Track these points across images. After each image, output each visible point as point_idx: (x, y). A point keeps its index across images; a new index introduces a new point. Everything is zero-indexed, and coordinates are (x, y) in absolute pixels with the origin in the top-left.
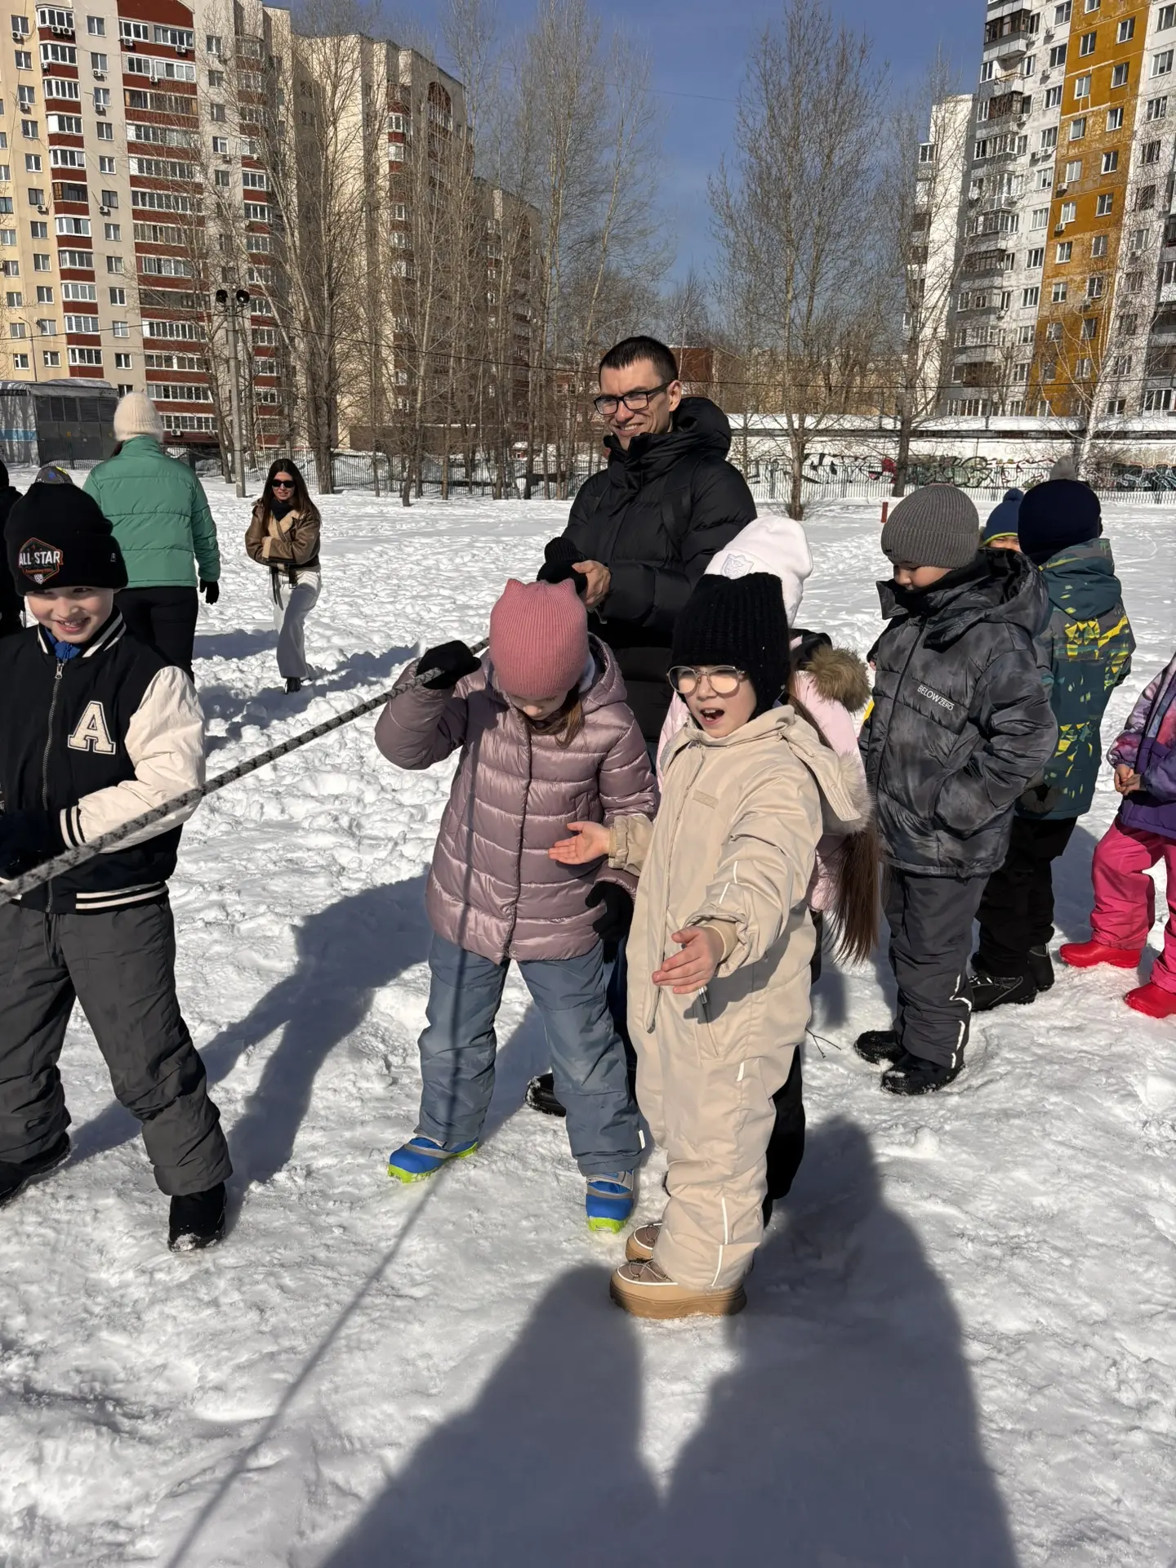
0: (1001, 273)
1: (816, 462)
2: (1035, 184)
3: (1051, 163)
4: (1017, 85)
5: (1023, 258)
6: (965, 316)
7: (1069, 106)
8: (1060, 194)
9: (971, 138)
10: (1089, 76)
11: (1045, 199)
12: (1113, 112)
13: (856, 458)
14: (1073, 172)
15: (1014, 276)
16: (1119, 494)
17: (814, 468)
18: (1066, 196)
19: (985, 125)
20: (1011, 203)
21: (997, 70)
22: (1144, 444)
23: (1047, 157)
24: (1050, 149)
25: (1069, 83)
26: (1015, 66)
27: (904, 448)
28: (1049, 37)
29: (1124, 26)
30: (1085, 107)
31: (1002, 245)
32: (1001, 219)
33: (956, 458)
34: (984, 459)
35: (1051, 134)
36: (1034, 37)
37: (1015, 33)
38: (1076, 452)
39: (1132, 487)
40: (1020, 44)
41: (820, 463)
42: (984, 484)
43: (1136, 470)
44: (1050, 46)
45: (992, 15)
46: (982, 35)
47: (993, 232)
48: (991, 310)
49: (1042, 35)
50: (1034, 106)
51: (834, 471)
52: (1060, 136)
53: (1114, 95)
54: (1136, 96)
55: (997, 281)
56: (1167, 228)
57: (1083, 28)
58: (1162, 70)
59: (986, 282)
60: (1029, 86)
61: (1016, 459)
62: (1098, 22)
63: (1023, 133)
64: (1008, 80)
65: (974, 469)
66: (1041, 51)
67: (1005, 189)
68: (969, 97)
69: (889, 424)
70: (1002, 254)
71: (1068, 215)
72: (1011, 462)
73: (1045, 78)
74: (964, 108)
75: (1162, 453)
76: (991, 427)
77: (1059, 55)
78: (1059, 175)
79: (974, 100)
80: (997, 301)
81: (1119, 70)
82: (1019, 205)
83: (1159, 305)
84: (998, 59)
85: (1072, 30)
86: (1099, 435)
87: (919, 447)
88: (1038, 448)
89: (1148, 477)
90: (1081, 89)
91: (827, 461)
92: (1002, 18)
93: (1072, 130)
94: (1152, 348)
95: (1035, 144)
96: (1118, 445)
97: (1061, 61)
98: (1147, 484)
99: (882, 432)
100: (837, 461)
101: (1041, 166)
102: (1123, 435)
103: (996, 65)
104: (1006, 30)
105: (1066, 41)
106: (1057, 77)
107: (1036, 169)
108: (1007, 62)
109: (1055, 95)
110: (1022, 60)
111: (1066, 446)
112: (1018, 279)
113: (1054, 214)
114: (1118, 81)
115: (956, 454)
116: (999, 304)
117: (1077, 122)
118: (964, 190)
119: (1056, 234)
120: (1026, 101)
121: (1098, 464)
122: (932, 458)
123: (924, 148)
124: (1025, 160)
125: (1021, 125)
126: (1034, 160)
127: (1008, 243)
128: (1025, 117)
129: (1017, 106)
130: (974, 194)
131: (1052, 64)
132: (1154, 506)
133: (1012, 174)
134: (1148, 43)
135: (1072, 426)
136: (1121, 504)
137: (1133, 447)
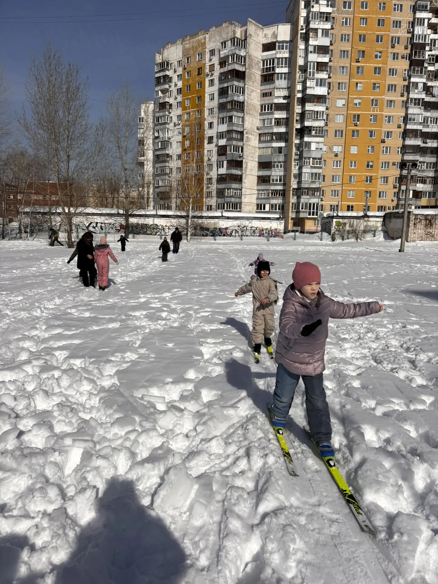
0: (168, 162)
1: (95, 226)
2: (176, 133)
3: (180, 126)
4: (167, 100)
5: (175, 157)
6: (158, 175)
7: (184, 108)
8: (184, 137)
9: (154, 116)
10: (189, 99)
11: (180, 138)
12: (198, 111)
13: (110, 224)
14: (187, 129)
15: (172, 163)
16: (202, 237)
17: (94, 228)
18: (186, 138)
19: (158, 112)
20: (169, 139)
21: (160, 94)
22: (209, 221)
23: (179, 124)
24: (180, 122)
25: (184, 101)
26: (166, 93)
27: (127, 220)
28: (176, 85)
29: (198, 84)
30: (189, 109)
31: (167, 152)
32: (166, 144)
33: (147, 225)
34: (157, 225)
35: (179, 117)
36: (171, 84)
37: (165, 83)
38: (187, 223)
39: (207, 235)
40: (167, 86)
41: (96, 226)
42: (158, 234)
43: (207, 229)
44: (176, 88)
45: (157, 75)
46: (154, 82)
47: (164, 148)
48: (166, 174)
49: (173, 84)
50: (173, 107)
51: (102, 229)
52: (182, 118)
53: (197, 106)
54: (204, 107)
55: (167, 164)
56: (218, 150)
57: (186, 83)
58: (211, 99)
59: (164, 164)
60: (171, 101)
61: (168, 225)
62: (191, 82)
63: (171, 115)
64: (164, 98)
65: (154, 229)
66: (173, 89)
67: (167, 133)
68: (153, 102)
69: (121, 212)
70: (168, 155)
71: (187, 143)
72: (166, 226)
73: (176, 98)
74: (151, 106)
75: (215, 224)
76: (158, 214)
77: (180, 91)
78: (183, 130)
79: (154, 104)
80: (168, 171)
81: (198, 98)
82: (172, 139)
83: (218, 175)
84: (160, 90)
85: (183, 83)
86: (194, 217)
87: (133, 220)
88: (174, 221)
89: (211, 232)
90: (187, 103)
91: (99, 225)
92: (160, 77)
93: (186, 116)
94: (217, 189)
95: (175, 119)
96: (200, 221)
97: (180, 93)
98: (211, 234)
99: (118, 215)
100: (103, 225)
101: (177, 127)
102: (201, 217)
103: (160, 92)
104: (162, 81)
105: (181, 87)
106: (180, 98)
107: (176, 128)
108: (164, 91)
109: (180, 104)
110: (168, 92)
111: (183, 221)
112: (174, 164)
113: (183, 143)
114: (198, 102)
115: (146, 223)
116: (169, 172)
117: (187, 114)
118: (154, 134)
119: (184, 150)
120: (171, 105)
121: (195, 227)
122: (138, 224)
123: (140, 118)
124: (172, 124)
125: (170, 113)
126: (175, 125)
127: (169, 151)
128: (171, 111)
129: (168, 107)
130: (156, 135)
131: (178, 94)
132: (213, 241)
133: (168, 129)
134: (206, 91)
135: (184, 214)
136: (203, 241)
137: (206, 222)
